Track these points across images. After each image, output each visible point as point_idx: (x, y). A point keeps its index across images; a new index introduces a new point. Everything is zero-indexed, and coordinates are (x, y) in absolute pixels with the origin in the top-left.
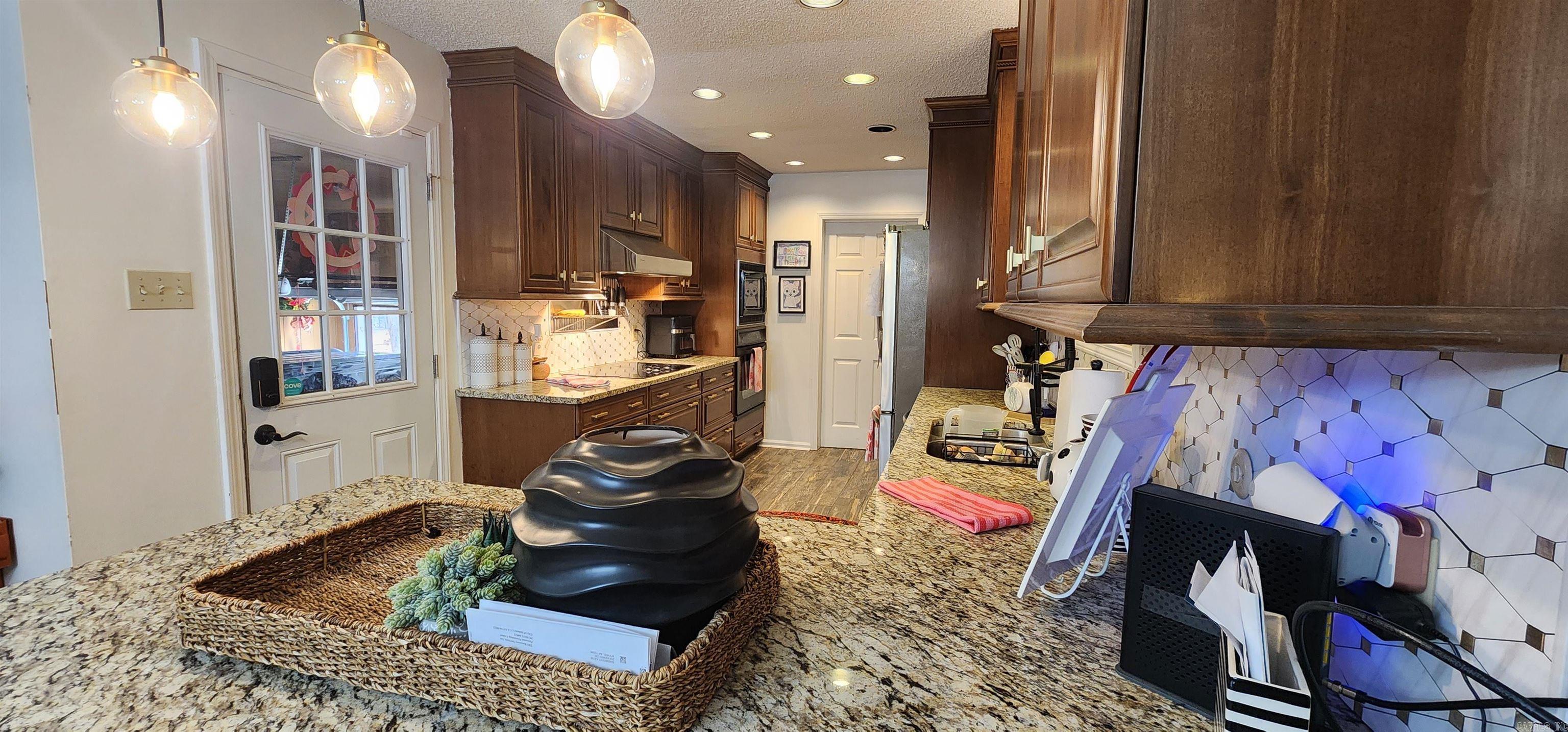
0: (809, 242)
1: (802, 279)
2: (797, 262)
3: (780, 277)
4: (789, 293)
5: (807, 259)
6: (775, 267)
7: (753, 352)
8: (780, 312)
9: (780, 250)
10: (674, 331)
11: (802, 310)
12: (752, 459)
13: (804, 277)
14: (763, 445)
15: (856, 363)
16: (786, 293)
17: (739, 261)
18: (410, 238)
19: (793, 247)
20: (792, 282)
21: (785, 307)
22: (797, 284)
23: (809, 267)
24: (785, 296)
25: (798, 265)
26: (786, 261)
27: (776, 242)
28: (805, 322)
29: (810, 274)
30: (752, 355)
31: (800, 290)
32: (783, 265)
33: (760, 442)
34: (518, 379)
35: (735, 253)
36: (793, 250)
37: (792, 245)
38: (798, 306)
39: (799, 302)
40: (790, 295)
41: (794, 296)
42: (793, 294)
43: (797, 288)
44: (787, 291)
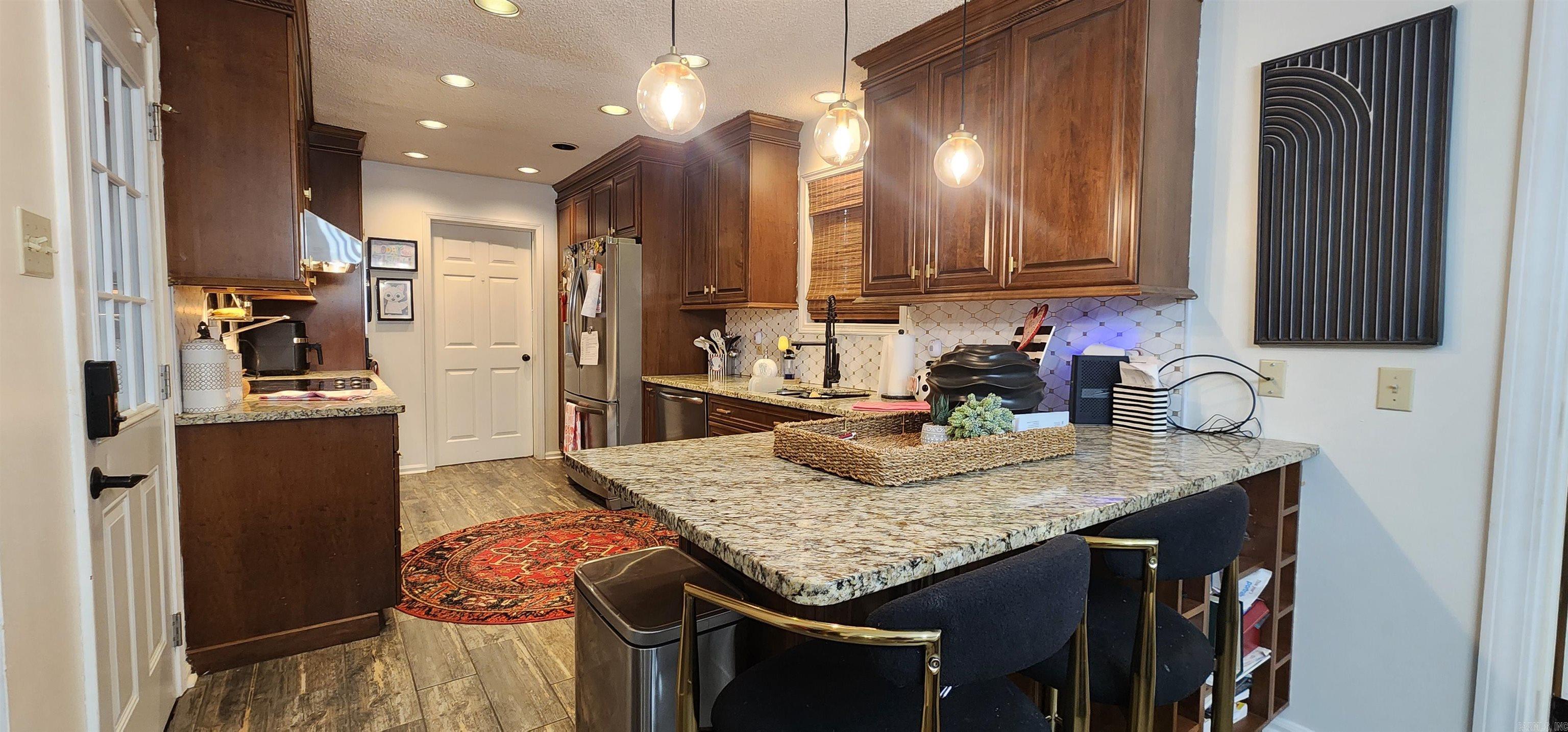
0: (416, 243)
1: (408, 283)
2: (400, 263)
3: (378, 280)
4: (391, 297)
5: (413, 261)
6: (370, 267)
8: (379, 319)
9: (377, 249)
10: (295, 340)
11: (409, 317)
13: (411, 281)
15: (472, 372)
16: (387, 298)
19: (393, 246)
20: (395, 285)
21: (386, 314)
22: (402, 287)
23: (416, 270)
24: (386, 301)
25: (402, 267)
26: (385, 261)
28: (413, 330)
29: (417, 278)
36: (395, 250)
37: (393, 244)
38: (404, 312)
39: (407, 308)
40: (393, 300)
41: (399, 302)
42: (397, 299)
43: (402, 292)
44: (389, 296)
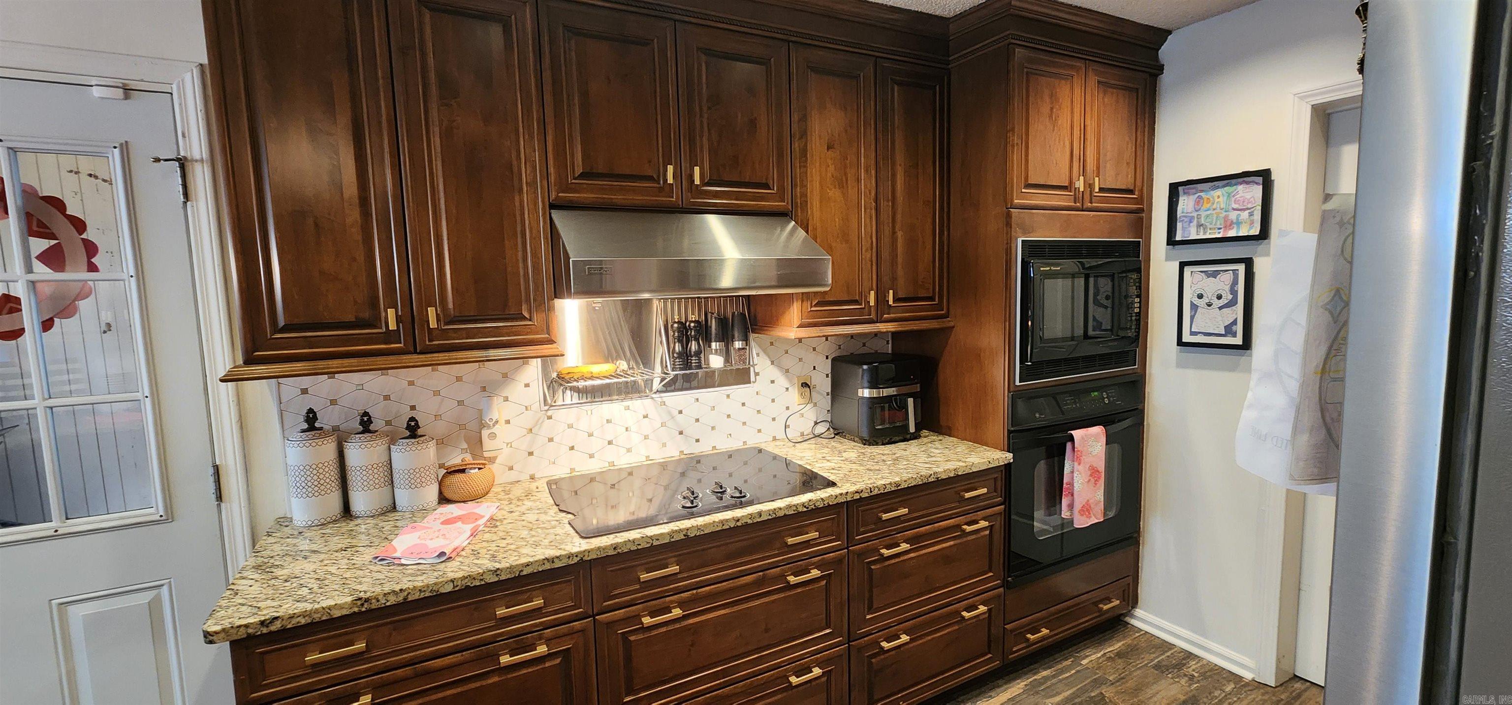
0: (1266, 173)
1: (1243, 267)
2: (1229, 225)
3: (1183, 265)
4: (1205, 300)
5: (1257, 216)
6: (1171, 241)
7: (1071, 439)
8: (1180, 343)
9: (1185, 204)
10: (866, 393)
11: (1238, 340)
12: (1077, 662)
13: (1248, 263)
14: (1134, 622)
16: (1197, 301)
17: (1020, 240)
18: (132, 272)
19: (1218, 192)
20: (1215, 274)
21: (1193, 333)
22: (1227, 278)
23: (1263, 235)
24: (1194, 307)
25: (1232, 233)
26: (1199, 226)
27: (1174, 189)
28: (1248, 370)
29: (1265, 254)
30: (1069, 445)
31: (1234, 292)
32: (1193, 236)
33: (1129, 614)
34: (401, 502)
35: (1009, 224)
36: (1221, 199)
37: (1218, 187)
38: (1229, 330)
39: (1235, 322)
40: (1210, 305)
41: (1220, 308)
42: (1217, 303)
43: (1227, 288)
44: (1200, 296)
